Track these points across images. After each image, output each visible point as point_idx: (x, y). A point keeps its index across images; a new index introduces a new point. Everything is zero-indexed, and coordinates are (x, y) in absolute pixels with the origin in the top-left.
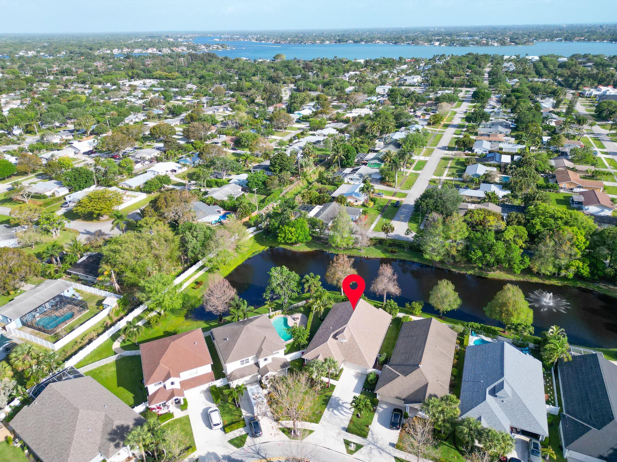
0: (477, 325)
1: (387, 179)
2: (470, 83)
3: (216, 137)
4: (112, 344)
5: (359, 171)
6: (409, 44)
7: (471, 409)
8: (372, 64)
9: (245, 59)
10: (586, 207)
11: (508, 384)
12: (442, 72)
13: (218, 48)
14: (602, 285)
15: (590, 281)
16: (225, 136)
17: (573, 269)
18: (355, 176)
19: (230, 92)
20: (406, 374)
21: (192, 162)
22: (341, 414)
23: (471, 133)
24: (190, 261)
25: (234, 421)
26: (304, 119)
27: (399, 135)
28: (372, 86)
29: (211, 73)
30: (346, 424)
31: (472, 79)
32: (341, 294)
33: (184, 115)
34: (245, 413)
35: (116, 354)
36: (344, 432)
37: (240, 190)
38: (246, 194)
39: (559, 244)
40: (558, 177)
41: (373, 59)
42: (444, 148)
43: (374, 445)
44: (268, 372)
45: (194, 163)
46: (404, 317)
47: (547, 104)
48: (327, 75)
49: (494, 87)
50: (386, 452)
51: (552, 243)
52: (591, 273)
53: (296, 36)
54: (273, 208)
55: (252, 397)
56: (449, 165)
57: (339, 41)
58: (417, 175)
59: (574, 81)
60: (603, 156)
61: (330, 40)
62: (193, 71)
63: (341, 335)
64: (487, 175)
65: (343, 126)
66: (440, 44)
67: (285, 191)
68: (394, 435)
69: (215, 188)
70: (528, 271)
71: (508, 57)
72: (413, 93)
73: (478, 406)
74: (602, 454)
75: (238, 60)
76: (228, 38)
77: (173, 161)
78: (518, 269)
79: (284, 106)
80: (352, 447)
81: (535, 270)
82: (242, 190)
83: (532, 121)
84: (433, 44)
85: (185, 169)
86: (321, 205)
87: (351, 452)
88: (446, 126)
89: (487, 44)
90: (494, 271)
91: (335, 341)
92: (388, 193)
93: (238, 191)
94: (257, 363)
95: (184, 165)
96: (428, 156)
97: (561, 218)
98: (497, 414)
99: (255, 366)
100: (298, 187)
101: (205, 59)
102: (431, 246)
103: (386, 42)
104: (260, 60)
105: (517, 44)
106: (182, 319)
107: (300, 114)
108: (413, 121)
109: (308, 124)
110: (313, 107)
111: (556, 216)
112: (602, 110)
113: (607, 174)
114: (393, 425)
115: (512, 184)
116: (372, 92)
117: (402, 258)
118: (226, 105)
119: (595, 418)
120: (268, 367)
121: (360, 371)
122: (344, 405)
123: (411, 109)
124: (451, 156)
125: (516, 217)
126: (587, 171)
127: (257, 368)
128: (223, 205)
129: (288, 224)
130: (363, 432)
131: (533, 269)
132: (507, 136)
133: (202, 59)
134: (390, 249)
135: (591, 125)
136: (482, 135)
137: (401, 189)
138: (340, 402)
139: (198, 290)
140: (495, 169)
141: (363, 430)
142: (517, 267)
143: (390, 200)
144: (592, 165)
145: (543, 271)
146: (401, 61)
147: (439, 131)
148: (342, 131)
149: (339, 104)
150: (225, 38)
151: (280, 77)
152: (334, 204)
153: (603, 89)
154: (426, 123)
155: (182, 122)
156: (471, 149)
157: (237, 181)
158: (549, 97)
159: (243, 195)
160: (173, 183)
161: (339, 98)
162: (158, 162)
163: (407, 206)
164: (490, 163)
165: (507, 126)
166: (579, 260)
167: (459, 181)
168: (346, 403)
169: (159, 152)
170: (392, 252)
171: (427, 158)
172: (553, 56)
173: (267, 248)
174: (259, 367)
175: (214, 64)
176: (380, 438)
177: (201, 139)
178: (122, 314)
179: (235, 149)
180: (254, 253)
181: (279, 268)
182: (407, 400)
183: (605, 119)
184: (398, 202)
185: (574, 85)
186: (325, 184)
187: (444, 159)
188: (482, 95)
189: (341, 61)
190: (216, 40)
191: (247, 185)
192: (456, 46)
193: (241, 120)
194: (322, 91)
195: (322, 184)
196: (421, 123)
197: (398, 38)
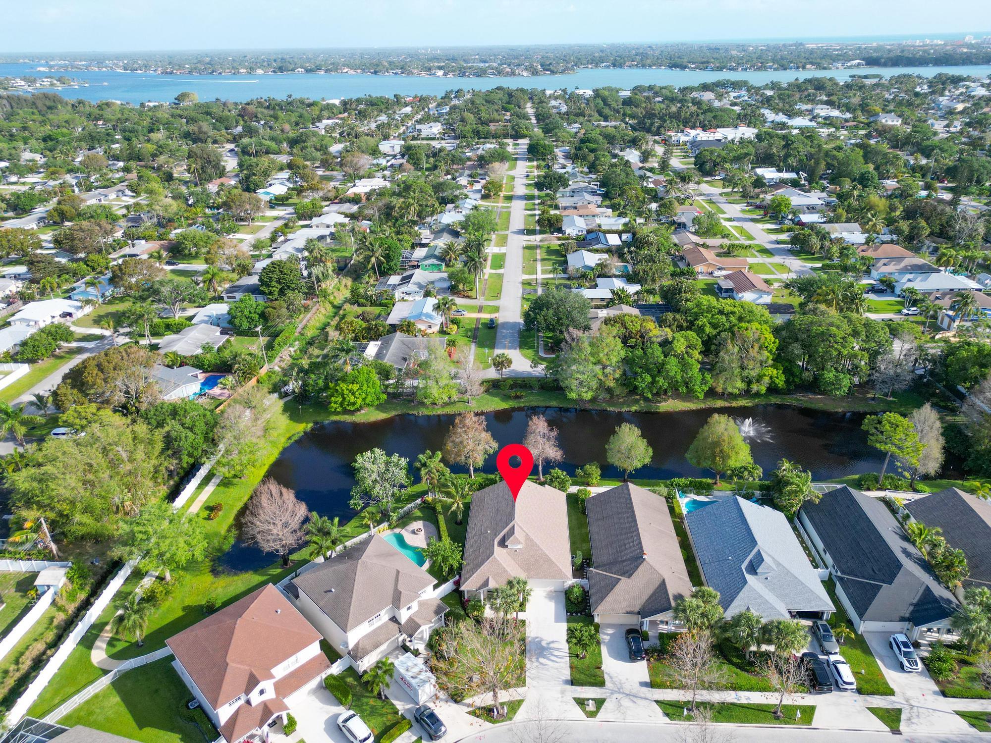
0: (682, 481)
1: (461, 287)
2: (516, 131)
3: (126, 245)
4: (89, 655)
5: (413, 279)
6: (396, 74)
7: (732, 601)
8: (354, 106)
9: (118, 102)
10: (740, 295)
11: (766, 553)
12: (470, 117)
13: (52, 84)
14: (799, 396)
15: (785, 394)
16: (143, 242)
17: (766, 380)
18: (411, 287)
19: (116, 162)
20: (629, 574)
21: (99, 295)
22: (553, 661)
23: (550, 206)
24: (178, 473)
25: (388, 724)
26: (278, 202)
27: (450, 217)
28: (371, 141)
29: (64, 130)
30: (567, 674)
31: (517, 125)
32: (470, 476)
33: (40, 210)
34: (401, 706)
35: (106, 672)
36: (569, 687)
37: (218, 334)
38: (232, 339)
39: (744, 349)
40: (689, 258)
41: (354, 98)
42: (522, 232)
43: (620, 693)
44: (419, 626)
45: (103, 295)
46: (579, 491)
47: (632, 156)
48: (287, 127)
49: (551, 137)
50: (641, 698)
51: (736, 349)
52: (787, 382)
53: (199, 62)
54: (290, 356)
55: (408, 675)
56: (539, 257)
57: (281, 69)
58: (501, 276)
59: (652, 124)
60: (727, 224)
61: (262, 67)
62: (25, 128)
63: (511, 539)
64: (602, 265)
65: (355, 208)
66: (445, 74)
67: (300, 326)
68: (640, 670)
69: (170, 337)
70: (711, 393)
71: (552, 92)
72: (440, 150)
73: (741, 594)
74: (902, 615)
75: (108, 104)
76: (67, 67)
77: (57, 296)
78: (700, 390)
79: (233, 182)
80: (591, 707)
81: (719, 390)
82: (222, 333)
83: (627, 184)
84: (434, 74)
85: (88, 309)
86: (377, 340)
87: (592, 715)
88: (509, 198)
89: (513, 74)
90: (665, 400)
91: (504, 551)
92: (471, 309)
93: (216, 337)
94: (394, 617)
95: (88, 302)
96: (502, 246)
97: (733, 313)
98: (767, 597)
99: (391, 623)
100: (321, 316)
101: (40, 104)
102: (577, 379)
103: (359, 71)
104: (151, 104)
105: (553, 72)
106: (208, 578)
107: (268, 193)
108: (461, 194)
109: (290, 210)
110: (289, 180)
111: (726, 312)
112: (704, 162)
113: (746, 247)
114: (634, 655)
115: (641, 273)
116: (375, 152)
117: (534, 404)
118: (120, 186)
119: (879, 570)
120: (417, 620)
121: (552, 588)
122: (552, 645)
123: (446, 175)
124: (535, 243)
125: (674, 319)
126: (721, 246)
127: (396, 626)
128: (198, 363)
129: (344, 379)
130: (599, 679)
131: (717, 390)
132: (599, 206)
133: (34, 104)
134: (513, 394)
135: (698, 183)
136: (565, 208)
137: (486, 300)
138: (544, 644)
139: (217, 520)
140: (605, 256)
141: (595, 676)
142: (699, 390)
143: (478, 320)
144: (723, 237)
145: (730, 390)
146: (398, 101)
147: (502, 207)
148: (353, 217)
149: (328, 173)
150: (61, 67)
151: (205, 133)
152: (399, 335)
153: (693, 132)
154: (479, 196)
155: (42, 224)
156: (560, 230)
157: (206, 318)
158: (628, 147)
159: (228, 341)
160: (76, 336)
161: (325, 164)
162: (25, 303)
163: (505, 325)
164: (595, 247)
165: (594, 193)
166: (771, 366)
167: (563, 278)
168: (553, 642)
169: (20, 284)
170: (517, 397)
171: (503, 250)
172: (610, 89)
173: (310, 425)
174: (399, 623)
175: (63, 114)
176: (624, 681)
177: (100, 251)
178: (82, 596)
179: (173, 264)
180: (290, 438)
181: (369, 453)
182: (644, 612)
183: (709, 173)
184: (492, 320)
185: (654, 129)
186: (363, 305)
187: (527, 248)
188: (542, 149)
189: (302, 102)
190: (42, 69)
191: (230, 322)
192: (468, 76)
193: (166, 210)
194: (291, 154)
195: (359, 305)
196: (471, 195)
197: (377, 65)
